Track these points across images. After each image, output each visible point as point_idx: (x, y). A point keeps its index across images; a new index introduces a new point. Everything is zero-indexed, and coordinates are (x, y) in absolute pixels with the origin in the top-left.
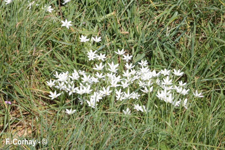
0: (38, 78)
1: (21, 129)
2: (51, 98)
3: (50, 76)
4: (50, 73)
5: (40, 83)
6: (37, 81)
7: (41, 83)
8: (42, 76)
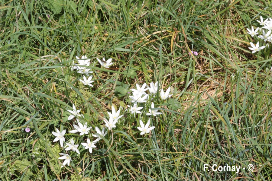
0: (234, 24)
1: (208, 89)
2: (251, 51)
3: (251, 22)
4: (251, 18)
5: (236, 31)
6: (233, 28)
7: (238, 30)
8: (239, 22)
